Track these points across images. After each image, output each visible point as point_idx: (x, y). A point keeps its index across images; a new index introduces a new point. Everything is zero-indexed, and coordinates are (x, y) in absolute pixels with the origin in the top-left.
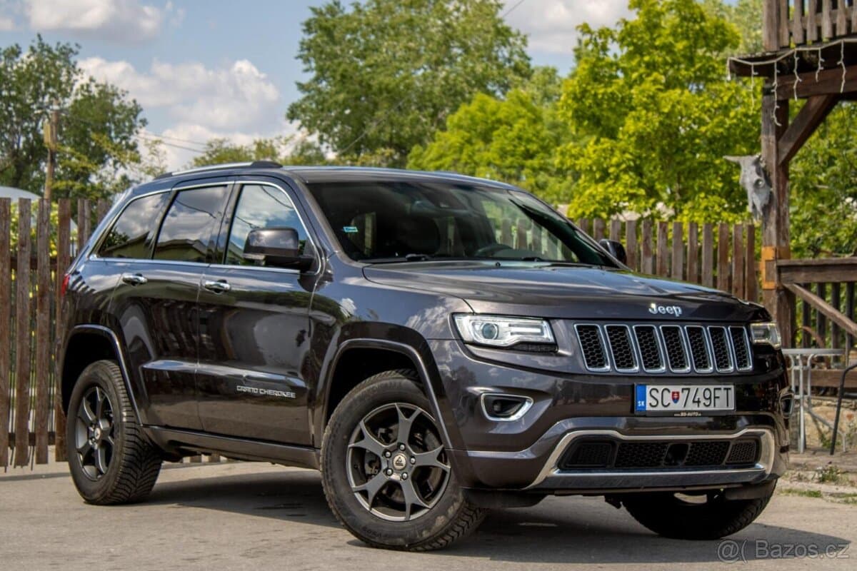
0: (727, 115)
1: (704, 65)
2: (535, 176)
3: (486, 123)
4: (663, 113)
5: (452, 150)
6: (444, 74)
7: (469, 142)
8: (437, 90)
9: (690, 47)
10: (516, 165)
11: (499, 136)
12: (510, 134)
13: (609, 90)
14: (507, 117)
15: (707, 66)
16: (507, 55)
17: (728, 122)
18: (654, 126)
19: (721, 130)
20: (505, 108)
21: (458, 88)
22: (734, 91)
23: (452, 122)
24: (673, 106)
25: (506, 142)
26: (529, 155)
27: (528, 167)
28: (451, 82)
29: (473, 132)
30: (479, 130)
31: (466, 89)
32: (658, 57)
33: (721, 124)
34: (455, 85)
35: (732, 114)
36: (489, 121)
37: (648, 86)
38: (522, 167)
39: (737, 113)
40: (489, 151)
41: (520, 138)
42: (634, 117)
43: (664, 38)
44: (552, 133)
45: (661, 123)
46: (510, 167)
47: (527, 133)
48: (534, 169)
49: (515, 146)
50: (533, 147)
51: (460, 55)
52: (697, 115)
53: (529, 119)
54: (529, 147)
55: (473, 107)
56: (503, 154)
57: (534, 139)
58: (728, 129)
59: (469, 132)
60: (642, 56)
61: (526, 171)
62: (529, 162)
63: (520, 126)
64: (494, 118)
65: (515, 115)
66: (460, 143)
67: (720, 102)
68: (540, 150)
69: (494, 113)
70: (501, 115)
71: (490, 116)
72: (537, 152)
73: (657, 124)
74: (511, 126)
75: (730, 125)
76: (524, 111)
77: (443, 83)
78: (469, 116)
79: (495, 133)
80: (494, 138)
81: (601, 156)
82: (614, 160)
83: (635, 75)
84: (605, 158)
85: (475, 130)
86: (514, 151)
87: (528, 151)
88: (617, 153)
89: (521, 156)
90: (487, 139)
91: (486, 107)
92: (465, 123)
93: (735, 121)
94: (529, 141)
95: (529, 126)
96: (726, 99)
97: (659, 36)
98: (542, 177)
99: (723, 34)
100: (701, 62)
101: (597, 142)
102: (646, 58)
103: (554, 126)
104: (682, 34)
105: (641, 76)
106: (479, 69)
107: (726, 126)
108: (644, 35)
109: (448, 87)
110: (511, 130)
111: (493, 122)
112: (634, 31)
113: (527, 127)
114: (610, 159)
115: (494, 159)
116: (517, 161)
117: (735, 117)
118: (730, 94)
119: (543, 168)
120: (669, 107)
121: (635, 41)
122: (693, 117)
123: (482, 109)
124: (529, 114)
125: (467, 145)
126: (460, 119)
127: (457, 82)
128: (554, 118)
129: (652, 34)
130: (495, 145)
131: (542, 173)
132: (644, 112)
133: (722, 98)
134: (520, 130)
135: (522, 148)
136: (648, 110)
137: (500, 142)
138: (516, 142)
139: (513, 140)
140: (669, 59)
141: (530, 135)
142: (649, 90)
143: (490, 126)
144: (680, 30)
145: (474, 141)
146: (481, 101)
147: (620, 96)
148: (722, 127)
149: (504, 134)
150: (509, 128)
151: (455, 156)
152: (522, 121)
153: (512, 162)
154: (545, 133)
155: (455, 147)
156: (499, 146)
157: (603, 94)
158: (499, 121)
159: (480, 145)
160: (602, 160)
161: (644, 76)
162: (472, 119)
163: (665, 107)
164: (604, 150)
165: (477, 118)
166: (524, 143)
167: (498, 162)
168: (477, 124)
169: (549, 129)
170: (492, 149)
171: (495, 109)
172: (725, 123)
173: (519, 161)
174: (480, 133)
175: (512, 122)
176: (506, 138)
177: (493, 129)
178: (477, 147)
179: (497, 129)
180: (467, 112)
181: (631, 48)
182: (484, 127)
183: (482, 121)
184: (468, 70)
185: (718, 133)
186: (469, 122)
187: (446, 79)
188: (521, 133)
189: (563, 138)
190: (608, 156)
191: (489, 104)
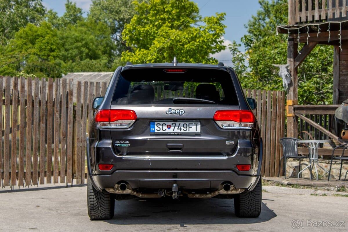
0: (195, 41)
1: (185, 20)
2: (55, 60)
3: (33, 36)
4: (172, 40)
5: (18, 47)
6: (8, 13)
7: (25, 44)
8: (5, 20)
9: (179, 12)
10: (46, 54)
11: (39, 42)
12: (44, 41)
13: (146, 29)
14: (41, 34)
15: (186, 20)
16: (34, 5)
17: (196, 44)
18: (168, 45)
19: (193, 47)
20: (41, 30)
21: (15, 20)
22: (198, 31)
23: (17, 35)
24: (176, 37)
25: (42, 44)
26: (52, 50)
27: (51, 56)
28: (12, 17)
29: (27, 40)
30: (29, 39)
31: (18, 20)
32: (166, 16)
33: (193, 44)
34: (13, 18)
35: (198, 40)
36: (34, 35)
37: (165, 28)
38: (49, 56)
39: (199, 41)
40: (34, 48)
41: (48, 43)
42: (157, 41)
43: (168, 8)
44: (61, 42)
45: (171, 44)
46: (44, 55)
47: (51, 41)
48: (54, 57)
49: (46, 46)
50: (54, 47)
51: (14, 5)
52: (184, 40)
53: (52, 34)
54: (52, 47)
55: (27, 29)
56: (41, 50)
57: (54, 43)
58: (196, 47)
59: (25, 39)
60: (160, 15)
61: (51, 57)
62: (52, 54)
63: (48, 38)
64: (36, 34)
65: (45, 33)
66: (22, 44)
67: (192, 35)
68: (56, 48)
69: (36, 32)
70: (39, 33)
71: (34, 33)
72: (55, 49)
73: (169, 44)
74: (44, 37)
75: (197, 45)
76: (49, 31)
77: (8, 17)
78: (25, 33)
79: (37, 40)
80: (36, 43)
81: (143, 56)
82: (149, 58)
83: (156, 23)
84: (145, 58)
85: (28, 39)
86: (45, 48)
87: (51, 48)
88: (149, 55)
89: (49, 50)
90: (33, 43)
91: (32, 29)
92: (23, 36)
93: (198, 43)
94: (52, 44)
95: (52, 38)
96: (195, 34)
97: (167, 7)
98: (58, 61)
99: (193, 7)
100: (183, 18)
101: (140, 50)
102: (162, 16)
103: (62, 38)
104: (176, 7)
105: (159, 23)
106: (24, 11)
107: (195, 46)
108: (161, 7)
109: (10, 19)
110: (44, 40)
111: (36, 36)
112: (157, 5)
113: (51, 38)
114: (147, 58)
115: (37, 52)
116: (46, 53)
117: (199, 42)
118: (197, 32)
119: (57, 56)
120: (174, 37)
121: (157, 9)
122: (183, 41)
123: (30, 30)
124: (51, 33)
125: (25, 46)
126: (21, 34)
127: (14, 17)
128: (62, 35)
129: (164, 6)
130: (37, 46)
131: (58, 58)
132: (163, 39)
133: (193, 34)
134: (48, 39)
135: (49, 47)
136: (165, 38)
137: (39, 44)
138: (46, 45)
139: (45, 44)
140: (170, 16)
141: (53, 42)
142: (166, 30)
143: (34, 37)
144: (175, 5)
145: (27, 43)
146: (30, 26)
147: (150, 31)
148: (193, 46)
149: (41, 41)
150: (43, 38)
151: (19, 50)
152: (48, 35)
153: (44, 54)
154: (59, 41)
155: (20, 46)
156: (39, 46)
157: (143, 31)
158: (38, 35)
159: (30, 45)
160: (143, 58)
161: (161, 24)
162: (26, 34)
163: (172, 37)
164: (144, 54)
165: (28, 34)
166: (49, 45)
167: (39, 53)
168: (29, 36)
169: (60, 40)
170: (36, 47)
171: (36, 30)
172: (195, 44)
173: (48, 53)
174: (30, 40)
175: (44, 36)
176: (42, 43)
177: (36, 39)
178: (29, 46)
179: (38, 39)
180: (24, 31)
181: (155, 12)
182: (32, 38)
183: (31, 35)
184: (20, 11)
185: (192, 48)
186: (25, 35)
187: (9, 15)
188: (48, 41)
189: (66, 44)
190: (146, 56)
191: (34, 28)
